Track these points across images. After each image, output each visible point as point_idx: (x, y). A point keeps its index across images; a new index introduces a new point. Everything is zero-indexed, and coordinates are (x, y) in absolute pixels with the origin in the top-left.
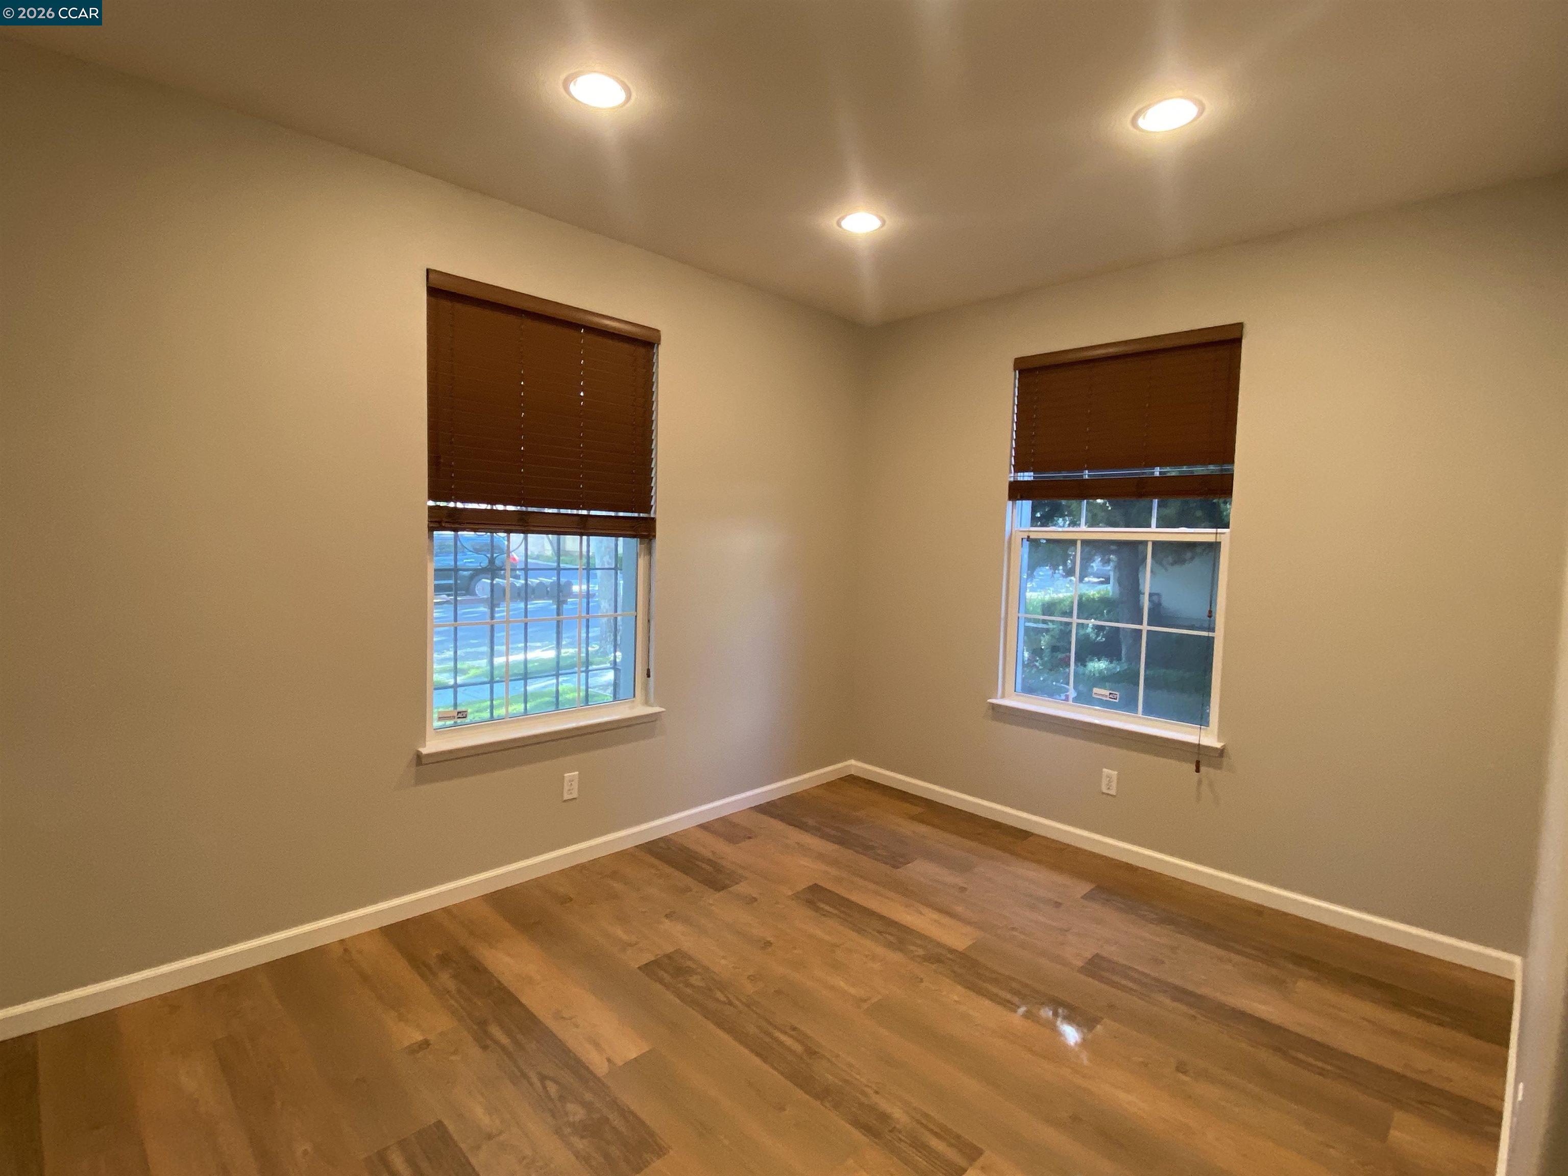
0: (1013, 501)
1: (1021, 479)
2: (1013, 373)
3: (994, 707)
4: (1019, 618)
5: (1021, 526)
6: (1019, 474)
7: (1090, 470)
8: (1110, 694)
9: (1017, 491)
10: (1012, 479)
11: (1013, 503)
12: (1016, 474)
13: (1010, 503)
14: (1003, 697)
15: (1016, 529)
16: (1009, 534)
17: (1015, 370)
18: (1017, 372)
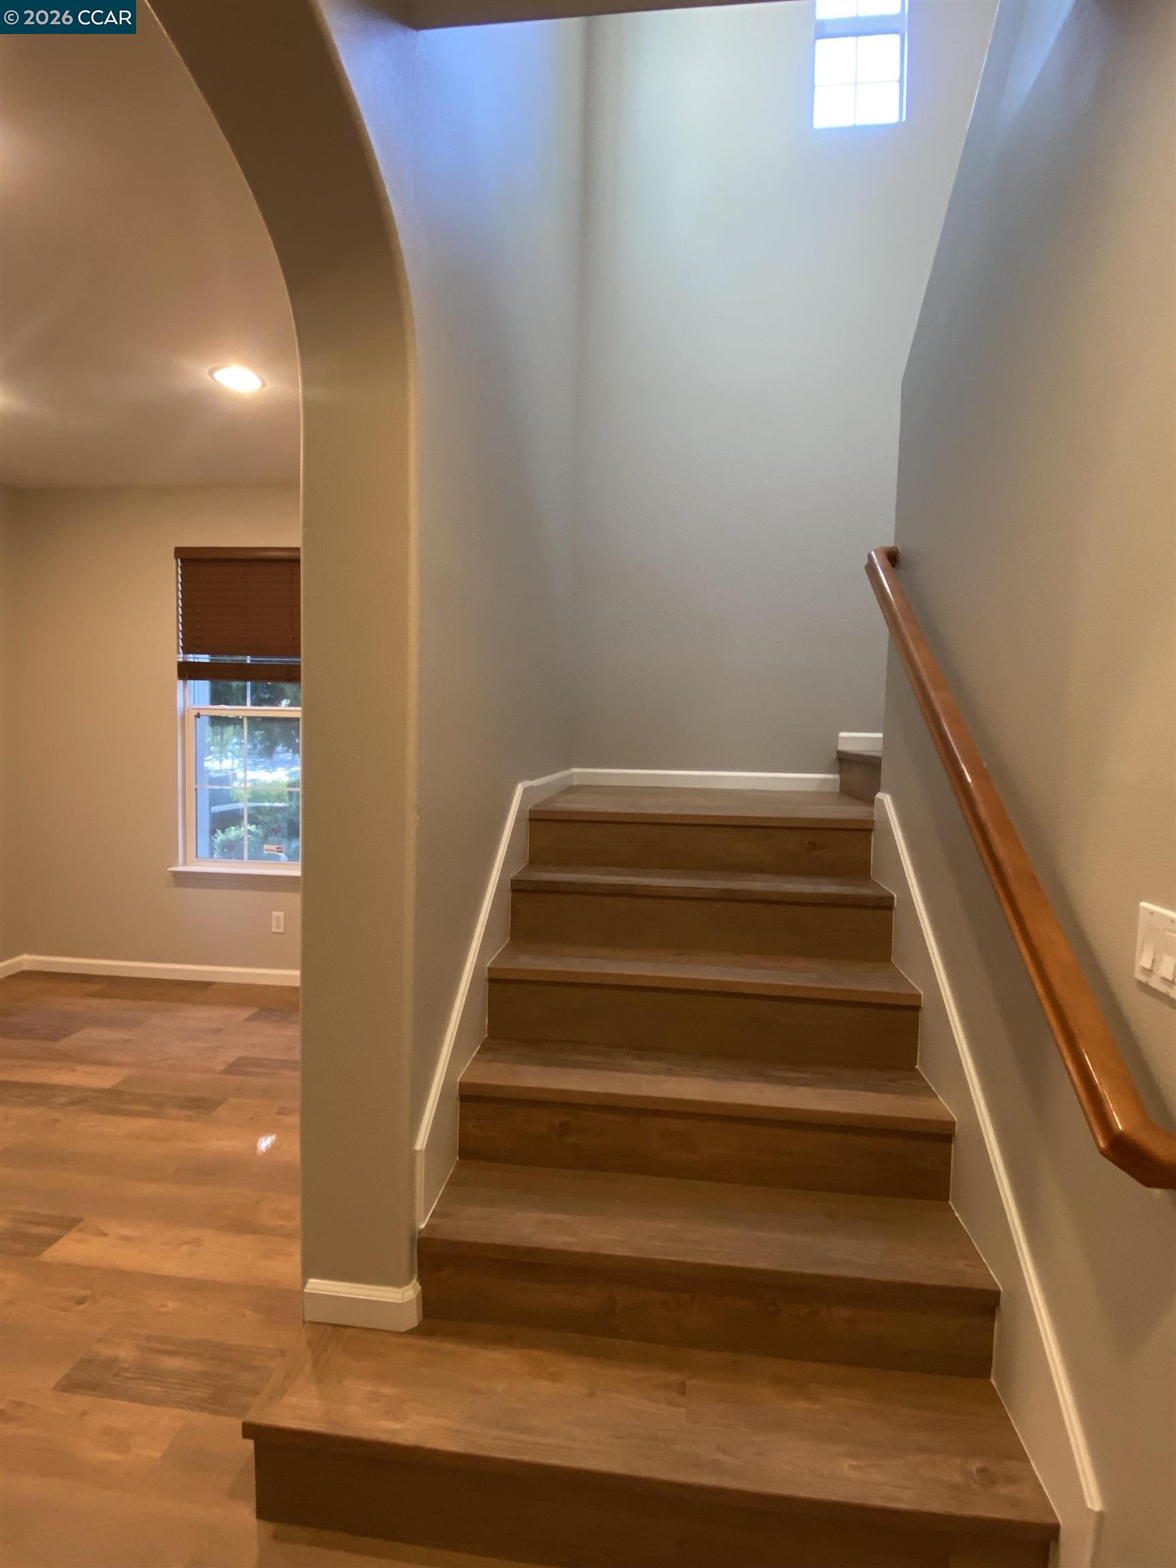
0: (183, 680)
1: (192, 660)
2: (174, 561)
3: (176, 874)
4: (196, 789)
5: (194, 704)
6: (189, 656)
7: (252, 655)
8: (278, 848)
9: (188, 672)
10: (181, 660)
11: (184, 683)
12: (185, 656)
13: (181, 682)
14: (185, 863)
15: (188, 707)
16: (182, 710)
17: (176, 558)
18: (179, 560)
